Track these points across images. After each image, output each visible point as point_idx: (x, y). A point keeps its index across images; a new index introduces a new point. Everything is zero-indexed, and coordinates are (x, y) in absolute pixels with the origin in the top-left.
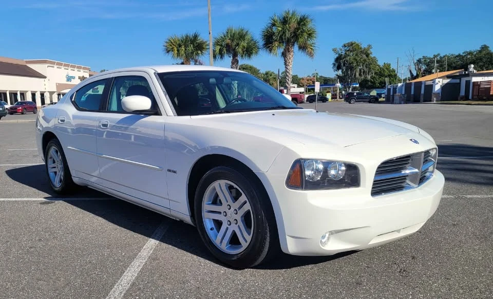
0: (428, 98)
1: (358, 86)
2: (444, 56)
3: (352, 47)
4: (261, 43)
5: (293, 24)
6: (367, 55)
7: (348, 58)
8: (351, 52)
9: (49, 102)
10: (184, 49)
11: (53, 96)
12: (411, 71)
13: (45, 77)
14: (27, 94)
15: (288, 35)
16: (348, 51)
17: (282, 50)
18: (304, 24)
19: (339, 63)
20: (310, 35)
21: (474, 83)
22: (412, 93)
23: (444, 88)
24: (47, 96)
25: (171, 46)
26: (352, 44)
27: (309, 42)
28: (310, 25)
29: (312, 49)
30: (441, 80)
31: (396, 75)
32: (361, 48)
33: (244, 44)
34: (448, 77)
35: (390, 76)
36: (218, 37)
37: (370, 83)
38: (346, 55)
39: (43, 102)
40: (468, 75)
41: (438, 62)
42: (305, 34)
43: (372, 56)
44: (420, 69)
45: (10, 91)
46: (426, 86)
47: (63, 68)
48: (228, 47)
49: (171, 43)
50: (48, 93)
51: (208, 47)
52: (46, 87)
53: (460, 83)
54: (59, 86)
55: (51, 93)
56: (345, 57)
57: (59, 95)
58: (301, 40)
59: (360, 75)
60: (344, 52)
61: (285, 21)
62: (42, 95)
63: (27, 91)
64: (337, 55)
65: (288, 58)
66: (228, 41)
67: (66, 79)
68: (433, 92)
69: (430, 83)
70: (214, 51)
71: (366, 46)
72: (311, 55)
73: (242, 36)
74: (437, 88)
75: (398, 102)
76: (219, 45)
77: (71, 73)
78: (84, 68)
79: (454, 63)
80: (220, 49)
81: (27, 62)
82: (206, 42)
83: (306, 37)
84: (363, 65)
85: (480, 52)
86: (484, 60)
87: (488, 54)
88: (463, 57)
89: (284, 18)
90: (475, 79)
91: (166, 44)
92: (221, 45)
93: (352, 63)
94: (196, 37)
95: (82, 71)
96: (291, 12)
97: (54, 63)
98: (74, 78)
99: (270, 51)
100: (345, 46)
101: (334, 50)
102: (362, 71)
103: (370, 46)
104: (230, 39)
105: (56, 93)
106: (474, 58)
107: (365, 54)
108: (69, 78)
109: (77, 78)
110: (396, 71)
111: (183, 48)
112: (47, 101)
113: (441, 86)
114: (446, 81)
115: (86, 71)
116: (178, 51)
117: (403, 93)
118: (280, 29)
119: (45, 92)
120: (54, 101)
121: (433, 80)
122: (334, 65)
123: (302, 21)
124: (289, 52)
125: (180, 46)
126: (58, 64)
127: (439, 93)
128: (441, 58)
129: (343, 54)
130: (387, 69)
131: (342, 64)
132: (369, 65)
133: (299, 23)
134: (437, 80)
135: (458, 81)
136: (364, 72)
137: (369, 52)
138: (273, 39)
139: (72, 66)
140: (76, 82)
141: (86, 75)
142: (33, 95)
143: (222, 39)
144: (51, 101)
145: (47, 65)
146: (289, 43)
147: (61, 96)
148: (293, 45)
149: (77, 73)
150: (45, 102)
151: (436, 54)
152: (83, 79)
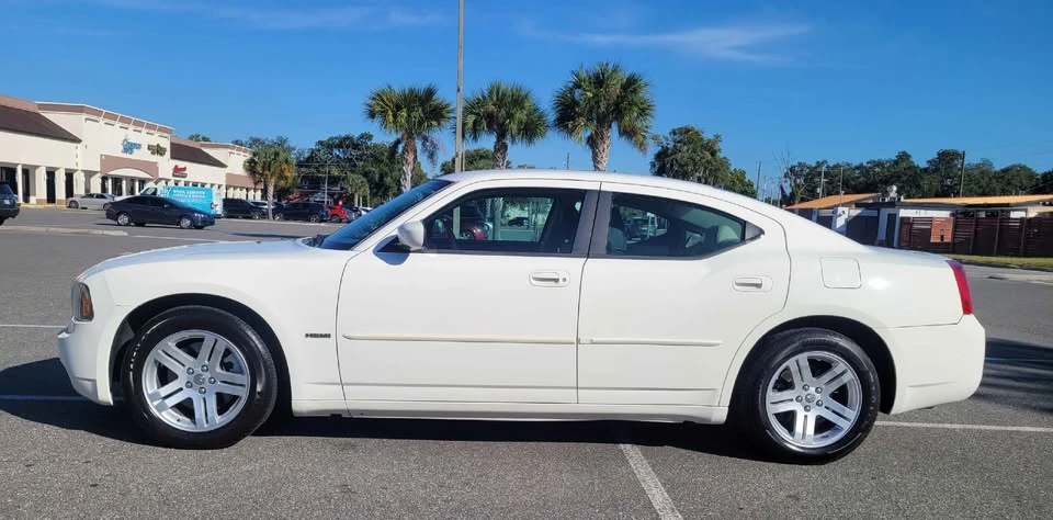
2: (835, 166)
3: (687, 136)
4: (552, 116)
5: (615, 89)
6: (713, 154)
7: (679, 156)
8: (685, 144)
9: (83, 193)
10: (405, 115)
11: (92, 179)
12: (782, 189)
13: (78, 141)
14: (37, 171)
15: (603, 106)
16: (679, 142)
17: (589, 134)
18: (635, 91)
20: (643, 112)
21: (902, 218)
23: (851, 223)
24: (79, 180)
25: (380, 105)
26: (688, 131)
27: (638, 124)
28: (644, 94)
29: (644, 137)
30: (846, 209)
31: (755, 192)
32: (702, 139)
33: (521, 115)
34: (858, 205)
36: (472, 98)
38: (676, 150)
39: (69, 191)
40: (892, 204)
41: (826, 174)
42: (636, 109)
43: (720, 155)
44: (796, 186)
46: (819, 217)
47: (118, 124)
48: (490, 118)
49: (383, 101)
50: (82, 174)
51: (452, 115)
52: (79, 160)
53: (877, 218)
54: (107, 161)
55: (89, 174)
56: (674, 153)
57: (104, 179)
58: (627, 119)
60: (672, 144)
61: (599, 81)
62: (69, 176)
63: (38, 167)
64: (660, 148)
65: (601, 149)
66: (491, 108)
67: (122, 148)
69: (827, 213)
70: (464, 125)
71: (712, 137)
73: (518, 101)
74: (840, 222)
76: (474, 114)
77: (134, 137)
78: (160, 130)
79: (853, 179)
80: (475, 122)
81: (42, 107)
82: (448, 105)
83: (635, 114)
84: (705, 171)
85: (896, 163)
86: (904, 178)
87: (909, 168)
88: (867, 171)
89: (598, 77)
90: (904, 213)
91: (370, 102)
92: (478, 114)
93: (687, 165)
94: (430, 93)
95: (157, 134)
96: (610, 67)
97: (98, 113)
98: (138, 146)
99: (570, 133)
100: (674, 133)
101: (658, 139)
103: (717, 138)
104: (495, 104)
105: (99, 174)
106: (886, 173)
107: (709, 150)
108: (129, 147)
109: (145, 148)
110: (755, 187)
111: (403, 112)
112: (79, 189)
113: (846, 220)
114: (855, 212)
115: (166, 135)
116: (395, 116)
118: (590, 95)
119: (76, 170)
120: (92, 192)
121: (832, 208)
122: (653, 165)
123: (631, 84)
124: (602, 138)
125: (398, 108)
126: (107, 116)
128: (829, 167)
129: (671, 146)
130: (738, 179)
131: (668, 166)
132: (716, 170)
133: (625, 87)
134: (840, 209)
135: (874, 213)
137: (716, 148)
138: (575, 113)
139: (137, 124)
140: (143, 155)
141: (166, 144)
142: (51, 174)
143: (480, 103)
144: (87, 190)
145: (84, 116)
146: (603, 122)
147: (110, 181)
148: (610, 126)
149: (145, 138)
150: (75, 192)
151: (821, 160)
152: (158, 150)
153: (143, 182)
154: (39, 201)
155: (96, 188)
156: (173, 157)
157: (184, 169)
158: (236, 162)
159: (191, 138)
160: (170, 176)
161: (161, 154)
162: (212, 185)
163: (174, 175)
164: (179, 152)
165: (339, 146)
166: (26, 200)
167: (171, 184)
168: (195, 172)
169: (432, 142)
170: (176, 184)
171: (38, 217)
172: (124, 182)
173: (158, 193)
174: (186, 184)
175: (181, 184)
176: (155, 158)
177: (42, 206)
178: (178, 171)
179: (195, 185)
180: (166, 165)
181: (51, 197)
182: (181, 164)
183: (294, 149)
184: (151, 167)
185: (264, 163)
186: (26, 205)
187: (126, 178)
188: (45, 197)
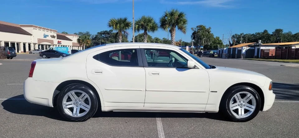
0: (239, 57)
1: (203, 48)
2: (246, 35)
3: (201, 28)
4: (159, 24)
5: (176, 17)
6: (209, 33)
7: (199, 33)
9: (33, 49)
12: (229, 41)
13: (31, 35)
14: (21, 44)
15: (173, 21)
16: (199, 29)
17: (170, 29)
18: (182, 17)
19: (194, 35)
20: (184, 22)
21: (261, 50)
22: (231, 53)
23: (247, 51)
24: (32, 45)
25: (112, 23)
26: (201, 26)
27: (183, 26)
28: (184, 18)
29: (185, 29)
30: (245, 47)
31: (222, 43)
32: (206, 28)
33: (150, 25)
34: (249, 46)
35: (219, 43)
36: (137, 20)
37: (209, 47)
40: (259, 46)
41: (243, 37)
42: (182, 22)
43: (211, 33)
44: (234, 41)
45: (11, 42)
46: (238, 50)
47: (42, 30)
48: (142, 25)
50: (33, 44)
51: (132, 25)
52: (32, 40)
53: (254, 50)
54: (40, 40)
55: (35, 44)
56: (198, 33)
57: (39, 45)
58: (180, 25)
59: (205, 42)
62: (29, 45)
63: (21, 42)
64: (194, 31)
65: (173, 33)
66: (142, 23)
67: (43, 36)
68: (242, 53)
69: (240, 49)
70: (135, 28)
71: (208, 28)
72: (184, 32)
73: (150, 21)
74: (244, 51)
75: (224, 57)
77: (47, 33)
78: (54, 31)
79: (251, 38)
80: (138, 27)
81: (21, 26)
82: (130, 23)
84: (206, 38)
85: (263, 33)
86: (265, 37)
87: (267, 34)
88: (255, 36)
89: (171, 13)
90: (262, 48)
91: (109, 22)
92: (139, 25)
93: (201, 36)
94: (125, 20)
95: (53, 32)
96: (175, 10)
97: (36, 27)
98: (48, 36)
99: (164, 29)
100: (197, 27)
101: (192, 29)
102: (206, 40)
103: (210, 28)
104: (143, 22)
105: (37, 44)
106: (260, 36)
107: (207, 31)
108: (45, 36)
109: (50, 36)
110: (222, 41)
111: (118, 25)
114: (248, 48)
115: (55, 32)
116: (116, 26)
117: (227, 53)
118: (169, 18)
119: (31, 43)
121: (242, 47)
122: (192, 36)
123: (181, 15)
124: (173, 30)
125: (117, 24)
126: (39, 28)
127: (244, 54)
128: (244, 35)
129: (197, 31)
130: (217, 39)
131: (196, 36)
132: (210, 37)
133: (179, 16)
134: (244, 47)
135: (254, 48)
136: (207, 41)
137: (210, 31)
138: (166, 23)
139: (47, 29)
140: (49, 38)
141: (55, 35)
142: (24, 44)
143: (139, 22)
144: (34, 49)
145: (33, 28)
146: (173, 26)
147: (40, 46)
148: (175, 27)
149: (50, 33)
150: (31, 49)
151: (242, 33)
152: (53, 37)
153: (49, 46)
154: (21, 52)
155: (37, 48)
156: (57, 39)
157: (61, 42)
158: (75, 39)
159: (62, 33)
160: (57, 44)
161: (54, 38)
162: (68, 46)
163: (58, 44)
164: (59, 37)
165: (104, 34)
166: (18, 52)
167: (57, 46)
168: (64, 42)
169: (127, 33)
170: (59, 46)
171: (21, 56)
172: (44, 46)
173: (54, 49)
174: (61, 46)
175: (60, 46)
176: (53, 39)
177: (22, 53)
178: (59, 42)
179: (64, 46)
180: (56, 41)
181: (25, 51)
182: (60, 40)
183: (91, 35)
184: (52, 42)
185: (82, 40)
186: (18, 53)
187: (45, 45)
188: (23, 51)
